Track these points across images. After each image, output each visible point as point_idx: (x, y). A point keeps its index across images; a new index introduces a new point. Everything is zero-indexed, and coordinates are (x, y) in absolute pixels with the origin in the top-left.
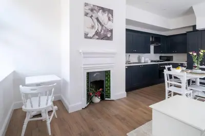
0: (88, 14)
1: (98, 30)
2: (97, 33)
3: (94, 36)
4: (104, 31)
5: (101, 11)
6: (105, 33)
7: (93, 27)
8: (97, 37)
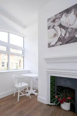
0: (50, 26)
1: (61, 35)
2: (59, 40)
3: (56, 43)
4: (70, 33)
5: (64, 15)
6: (71, 35)
7: (55, 35)
8: (60, 43)
